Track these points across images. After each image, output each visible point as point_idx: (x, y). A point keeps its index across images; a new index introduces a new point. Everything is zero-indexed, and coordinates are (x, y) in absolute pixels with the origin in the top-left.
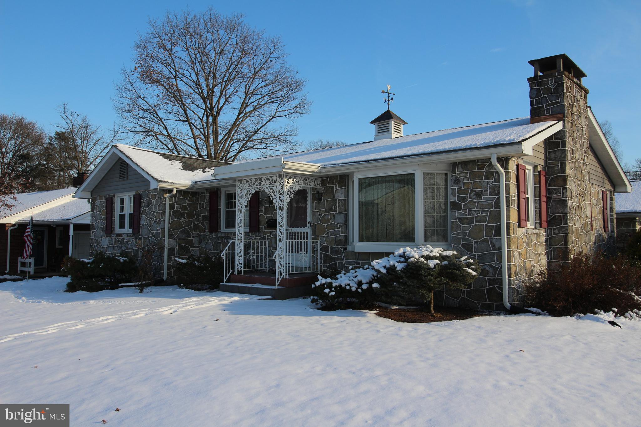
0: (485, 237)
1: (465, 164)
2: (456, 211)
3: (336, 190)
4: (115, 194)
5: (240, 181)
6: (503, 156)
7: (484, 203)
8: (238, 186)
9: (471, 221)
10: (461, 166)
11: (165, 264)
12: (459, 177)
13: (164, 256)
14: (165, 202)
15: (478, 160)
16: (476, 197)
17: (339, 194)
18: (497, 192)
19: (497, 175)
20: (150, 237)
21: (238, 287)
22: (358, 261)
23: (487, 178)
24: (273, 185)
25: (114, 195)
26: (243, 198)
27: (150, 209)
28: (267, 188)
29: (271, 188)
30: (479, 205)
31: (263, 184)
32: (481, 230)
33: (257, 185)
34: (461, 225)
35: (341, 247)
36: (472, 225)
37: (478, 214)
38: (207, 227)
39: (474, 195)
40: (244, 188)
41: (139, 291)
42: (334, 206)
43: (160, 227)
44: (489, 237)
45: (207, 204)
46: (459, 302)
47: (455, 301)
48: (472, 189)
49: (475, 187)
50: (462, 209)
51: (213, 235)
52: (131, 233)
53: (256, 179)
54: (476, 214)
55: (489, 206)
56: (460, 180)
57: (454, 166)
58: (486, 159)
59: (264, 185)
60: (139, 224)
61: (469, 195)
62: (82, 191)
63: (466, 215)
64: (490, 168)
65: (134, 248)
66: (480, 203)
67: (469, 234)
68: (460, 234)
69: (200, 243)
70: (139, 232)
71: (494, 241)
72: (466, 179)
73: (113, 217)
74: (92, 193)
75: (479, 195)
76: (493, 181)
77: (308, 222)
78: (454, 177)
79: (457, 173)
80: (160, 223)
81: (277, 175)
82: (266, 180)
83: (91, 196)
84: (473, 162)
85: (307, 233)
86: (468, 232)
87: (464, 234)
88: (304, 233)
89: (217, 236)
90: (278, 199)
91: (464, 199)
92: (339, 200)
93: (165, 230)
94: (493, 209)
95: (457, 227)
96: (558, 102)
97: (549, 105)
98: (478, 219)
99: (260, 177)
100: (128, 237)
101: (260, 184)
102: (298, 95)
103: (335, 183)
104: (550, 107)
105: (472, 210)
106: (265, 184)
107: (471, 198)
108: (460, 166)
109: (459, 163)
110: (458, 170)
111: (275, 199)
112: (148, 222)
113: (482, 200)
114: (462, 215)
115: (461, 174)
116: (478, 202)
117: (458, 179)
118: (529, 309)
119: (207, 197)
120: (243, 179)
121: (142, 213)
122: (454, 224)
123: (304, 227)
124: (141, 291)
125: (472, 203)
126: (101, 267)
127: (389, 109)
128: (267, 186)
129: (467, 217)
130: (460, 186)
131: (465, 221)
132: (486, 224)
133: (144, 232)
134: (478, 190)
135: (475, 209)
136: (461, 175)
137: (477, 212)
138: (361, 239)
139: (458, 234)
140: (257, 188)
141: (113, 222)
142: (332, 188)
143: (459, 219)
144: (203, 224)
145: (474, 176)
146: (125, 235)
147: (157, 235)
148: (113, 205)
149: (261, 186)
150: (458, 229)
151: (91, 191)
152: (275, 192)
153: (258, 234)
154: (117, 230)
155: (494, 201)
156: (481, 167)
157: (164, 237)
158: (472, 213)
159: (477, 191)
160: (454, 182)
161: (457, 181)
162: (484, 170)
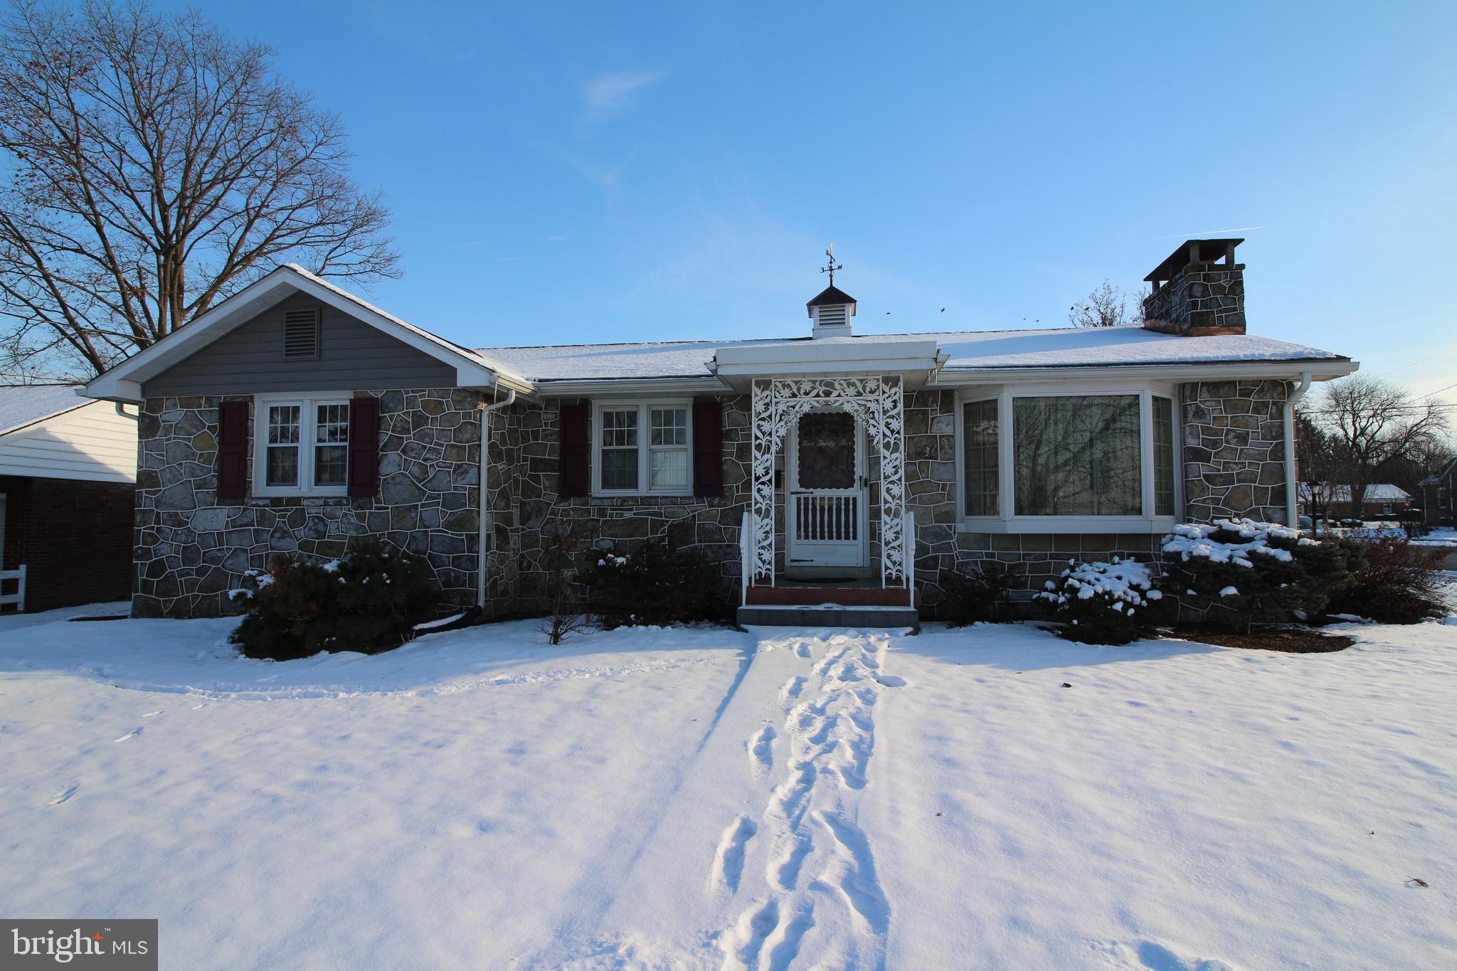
0: (1254, 507)
1: (1215, 387)
2: (1200, 463)
3: (932, 419)
4: (255, 395)
5: (765, 383)
6: (1283, 378)
7: (1251, 452)
8: (756, 395)
9: (1229, 480)
10: (1208, 390)
11: (482, 571)
12: (1203, 406)
13: (478, 552)
14: (480, 421)
15: (1240, 382)
16: (1237, 442)
17: (943, 426)
18: (1274, 434)
19: (1274, 407)
20: (423, 506)
22: (991, 551)
23: (1257, 411)
24: (868, 399)
25: (252, 398)
26: (773, 424)
27: (421, 437)
28: (848, 402)
29: (864, 403)
30: (1242, 455)
31: (835, 393)
32: (1247, 495)
33: (818, 395)
34: (1211, 486)
35: (947, 526)
36: (1231, 486)
37: (1240, 469)
38: (547, 484)
39: (1234, 437)
40: (777, 400)
42: (928, 449)
43: (465, 481)
44: (1260, 506)
46: (1207, 613)
47: (1200, 613)
48: (1229, 427)
49: (1235, 425)
50: (1212, 459)
51: (573, 503)
52: (345, 495)
53: (814, 382)
54: (1237, 468)
55: (1262, 456)
56: (1206, 412)
57: (1187, 390)
58: (1253, 381)
59: (839, 395)
60: (378, 473)
61: (1223, 437)
63: (1219, 470)
64: (1261, 395)
65: (353, 533)
66: (1245, 450)
67: (1224, 501)
68: (1207, 502)
70: (376, 493)
71: (1270, 512)
72: (1217, 411)
73: (249, 455)
74: (145, 387)
75: (1243, 439)
76: (1268, 416)
78: (1193, 407)
79: (1199, 400)
80: (466, 472)
81: (880, 378)
82: (845, 385)
83: (143, 395)
84: (1231, 384)
85: (855, 500)
86: (1223, 497)
87: (1217, 501)
89: (586, 504)
90: (883, 428)
91: (1215, 444)
92: (941, 437)
93: (479, 489)
94: (1268, 461)
95: (1203, 489)
96: (1235, 309)
97: (1221, 311)
98: (1242, 476)
99: (829, 379)
100: (326, 504)
101: (828, 394)
103: (930, 404)
104: (1224, 314)
105: (1230, 462)
106: (842, 394)
107: (1227, 442)
108: (1205, 389)
109: (1204, 384)
110: (1200, 395)
111: (875, 426)
112: (416, 470)
113: (1248, 447)
114: (1211, 469)
115: (1205, 401)
116: (1242, 450)
117: (1202, 410)
118: (1338, 616)
119: (550, 417)
120: (773, 380)
121: (385, 445)
122: (1196, 485)
123: (846, 488)
124: (556, 638)
125: (1229, 451)
127: (831, 284)
128: (851, 399)
129: (1221, 472)
130: (1205, 421)
131: (1218, 480)
132: (1256, 485)
133: (391, 497)
134: (1240, 430)
135: (1237, 461)
136: (1207, 404)
137: (1240, 466)
138: (1019, 511)
139: (1204, 501)
140: (818, 402)
141: (249, 467)
142: (925, 413)
143: (1205, 476)
145: (1231, 406)
146: (316, 501)
147: (452, 501)
148: (250, 422)
149: (832, 399)
150: (1205, 493)
151: (142, 382)
152: (873, 413)
153: (719, 502)
154: (260, 486)
155: (1269, 449)
156: (1246, 393)
157: (478, 506)
158: (1230, 467)
159: (1237, 431)
160: (1194, 415)
161: (1200, 414)
162: (1251, 399)
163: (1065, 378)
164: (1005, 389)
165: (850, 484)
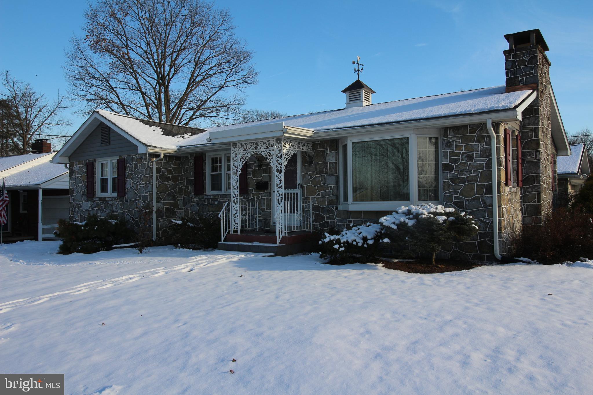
0: (476, 195)
1: (457, 129)
2: (448, 172)
3: (326, 154)
4: (96, 159)
5: (235, 145)
6: (495, 121)
7: (475, 164)
8: (232, 150)
9: (462, 181)
10: (453, 131)
11: (154, 226)
12: (450, 140)
13: (153, 218)
14: (153, 166)
15: (469, 125)
16: (467, 159)
17: (330, 157)
18: (488, 154)
19: (488, 138)
20: (137, 200)
21: (238, 245)
22: (350, 219)
23: (479, 141)
24: (270, 149)
25: (95, 160)
26: (238, 162)
27: (137, 173)
28: (263, 151)
29: (268, 151)
30: (470, 167)
31: (259, 148)
32: (473, 189)
33: (253, 149)
34: (453, 185)
35: (333, 207)
36: (464, 184)
37: (469, 174)
38: (191, 190)
39: (466, 157)
40: (239, 152)
41: (138, 251)
42: (325, 169)
43: (148, 190)
44: (480, 195)
45: (191, 167)
46: (451, 254)
47: (447, 254)
48: (463, 151)
49: (467, 150)
50: (454, 170)
51: (199, 198)
52: (116, 196)
53: (251, 143)
54: (467, 174)
55: (481, 167)
56: (452, 143)
57: (445, 130)
58: (477, 124)
59: (260, 149)
60: (125, 188)
61: (460, 157)
62: (61, 156)
63: (458, 175)
64: (481, 132)
65: (119, 211)
66: (472, 164)
67: (460, 193)
68: (452, 193)
69: (185, 205)
70: (125, 195)
71: (485, 198)
72: (458, 142)
73: (95, 181)
74: (70, 158)
75: (470, 157)
76: (484, 144)
77: (298, 184)
78: (446, 141)
79: (448, 137)
80: (148, 187)
81: (275, 139)
82: (262, 144)
83: (69, 161)
84: (465, 127)
85: (297, 194)
86: (460, 191)
87: (456, 193)
88: (294, 194)
89: (203, 198)
90: (276, 162)
91: (456, 161)
92: (330, 163)
93: (153, 193)
94: (484, 170)
95: (449, 186)
96: (532, 73)
97: (523, 76)
98: (470, 179)
99: (256, 141)
100: (112, 200)
101: (256, 148)
102: (246, 66)
103: (325, 147)
104: (524, 78)
105: (463, 171)
106: (261, 148)
107: (462, 160)
108: (451, 130)
109: (451, 128)
110: (449, 134)
111: (273, 162)
112: (135, 186)
113: (474, 162)
114: (454, 175)
115: (452, 138)
116: (470, 164)
117: (450, 143)
118: (519, 259)
119: (191, 161)
120: (238, 143)
121: (127, 177)
122: (446, 184)
123: (294, 189)
124: (141, 252)
125: (463, 165)
126: (95, 229)
127: (358, 79)
128: (264, 150)
129: (459, 177)
130: (451, 148)
131: (457, 181)
132: (478, 183)
133: (130, 196)
134: (469, 152)
135: (467, 170)
136: (453, 139)
137: (469, 173)
138: (355, 199)
139: (450, 193)
140: (253, 152)
141: (95, 186)
142: (323, 152)
143: (451, 179)
144: (188, 187)
145: (465, 140)
146: (109, 198)
147: (144, 198)
148: (94, 170)
149: (257, 150)
150: (450, 189)
151: (68, 156)
152: (272, 156)
153: (247, 196)
154: (99, 194)
155: (485, 163)
156: (473, 131)
157: (152, 200)
158: (463, 174)
159: (468, 153)
160: (446, 146)
161: (449, 145)
162: (475, 134)
163: (371, 131)
164: (348, 139)
165: (294, 188)
